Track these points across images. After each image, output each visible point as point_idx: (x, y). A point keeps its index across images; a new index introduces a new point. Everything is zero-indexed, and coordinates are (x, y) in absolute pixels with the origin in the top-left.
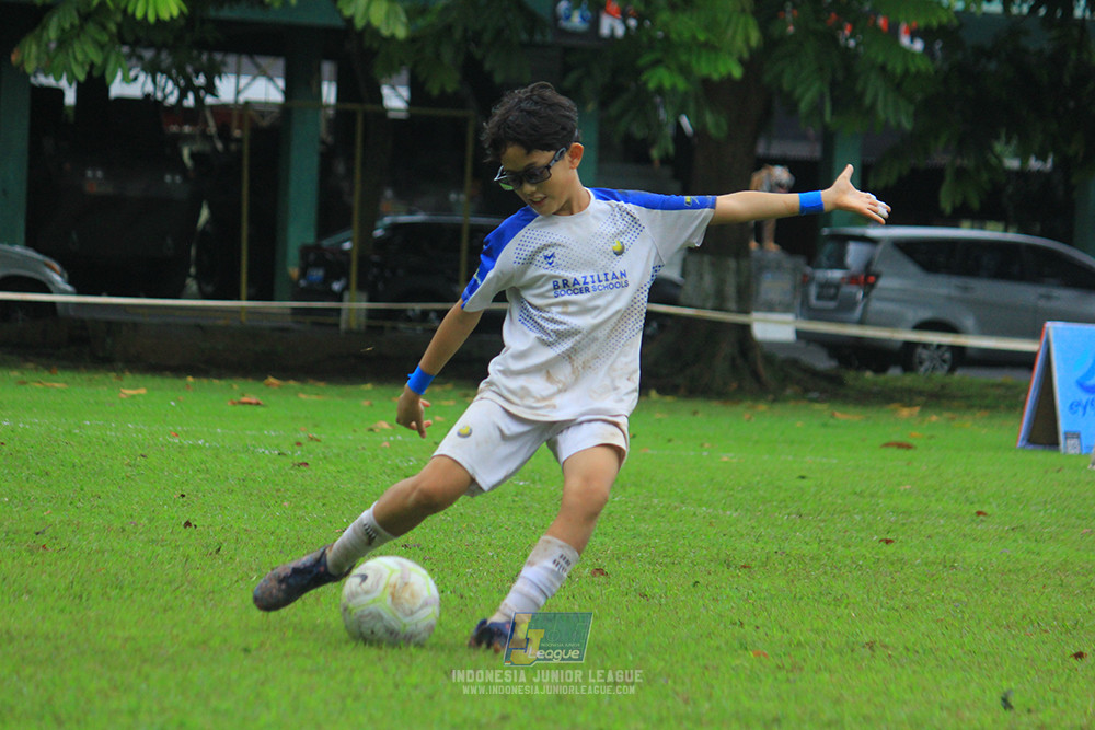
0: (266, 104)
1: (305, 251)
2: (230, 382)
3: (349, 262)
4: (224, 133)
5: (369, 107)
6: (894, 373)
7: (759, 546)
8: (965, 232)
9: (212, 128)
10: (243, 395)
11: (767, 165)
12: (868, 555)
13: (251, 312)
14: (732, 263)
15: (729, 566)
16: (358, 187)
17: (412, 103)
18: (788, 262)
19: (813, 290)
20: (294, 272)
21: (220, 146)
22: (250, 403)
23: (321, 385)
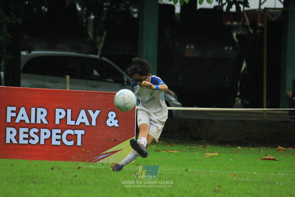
0: (275, 9)
2: (259, 149)
9: (248, 23)
10: (266, 155)
13: (268, 113)
20: (290, 93)
21: (251, 31)
22: (270, 159)
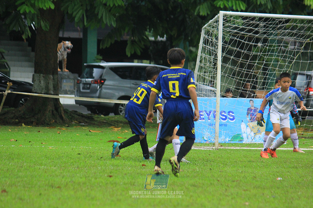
6: (112, 115)
7: (64, 180)
8: (135, 64)
11: (63, 41)
12: (103, 182)
14: (51, 76)
15: (52, 187)
18: (72, 76)
19: (81, 86)
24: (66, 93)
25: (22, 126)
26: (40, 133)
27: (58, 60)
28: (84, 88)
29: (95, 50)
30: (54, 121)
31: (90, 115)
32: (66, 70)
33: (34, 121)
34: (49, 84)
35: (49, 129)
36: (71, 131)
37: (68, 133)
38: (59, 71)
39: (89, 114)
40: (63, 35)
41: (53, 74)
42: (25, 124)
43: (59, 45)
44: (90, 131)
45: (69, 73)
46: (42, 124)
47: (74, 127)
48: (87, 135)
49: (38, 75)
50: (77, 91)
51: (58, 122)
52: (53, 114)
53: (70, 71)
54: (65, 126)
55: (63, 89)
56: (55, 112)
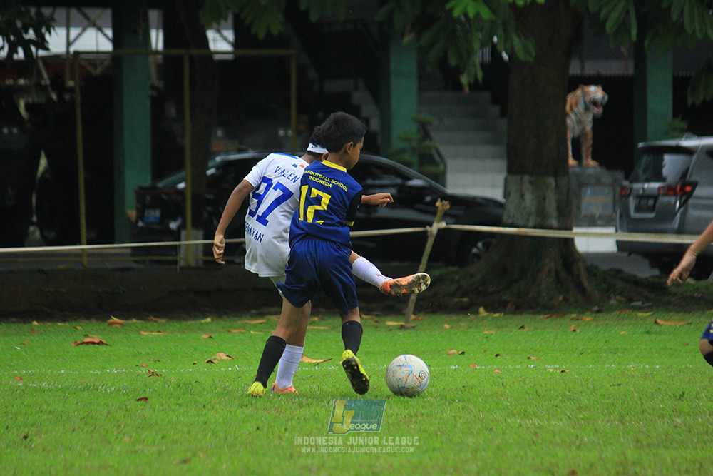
0: (98, 53)
1: (141, 192)
2: (74, 323)
3: (184, 201)
4: (58, 84)
5: (194, 52)
9: (46, 80)
10: (86, 336)
11: (581, 86)
13: (91, 254)
14: (552, 181)
16: (188, 127)
17: (236, 45)
18: (607, 177)
19: (632, 202)
20: (132, 213)
21: (54, 96)
22: (93, 343)
23: (163, 321)
24: (592, 222)
25: (477, 312)
26: (525, 331)
27: (570, 136)
28: (638, 209)
29: (668, 107)
30: (561, 298)
31: (656, 280)
32: (592, 163)
33: (509, 302)
34: (547, 200)
35: (548, 320)
36: (607, 325)
37: (599, 330)
38: (573, 167)
39: (654, 277)
40: (583, 68)
41: (556, 175)
42: (486, 309)
43: (570, 98)
44: (656, 322)
45: (599, 169)
46: (531, 308)
47: (615, 313)
48: (648, 332)
49: (517, 178)
50: (621, 216)
51: (572, 300)
52: (558, 280)
53: (602, 164)
54: (590, 310)
55: (583, 213)
56: (563, 274)
